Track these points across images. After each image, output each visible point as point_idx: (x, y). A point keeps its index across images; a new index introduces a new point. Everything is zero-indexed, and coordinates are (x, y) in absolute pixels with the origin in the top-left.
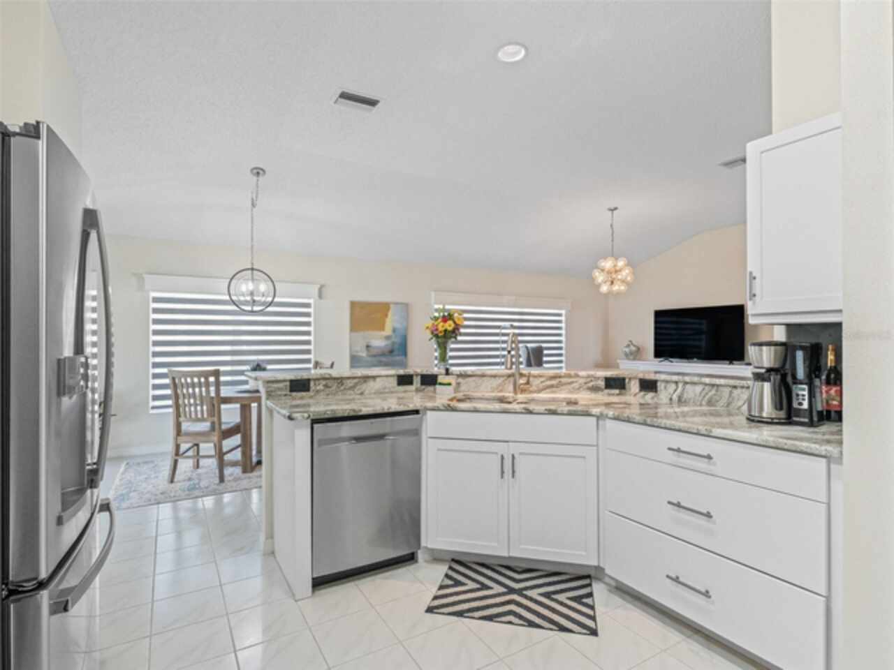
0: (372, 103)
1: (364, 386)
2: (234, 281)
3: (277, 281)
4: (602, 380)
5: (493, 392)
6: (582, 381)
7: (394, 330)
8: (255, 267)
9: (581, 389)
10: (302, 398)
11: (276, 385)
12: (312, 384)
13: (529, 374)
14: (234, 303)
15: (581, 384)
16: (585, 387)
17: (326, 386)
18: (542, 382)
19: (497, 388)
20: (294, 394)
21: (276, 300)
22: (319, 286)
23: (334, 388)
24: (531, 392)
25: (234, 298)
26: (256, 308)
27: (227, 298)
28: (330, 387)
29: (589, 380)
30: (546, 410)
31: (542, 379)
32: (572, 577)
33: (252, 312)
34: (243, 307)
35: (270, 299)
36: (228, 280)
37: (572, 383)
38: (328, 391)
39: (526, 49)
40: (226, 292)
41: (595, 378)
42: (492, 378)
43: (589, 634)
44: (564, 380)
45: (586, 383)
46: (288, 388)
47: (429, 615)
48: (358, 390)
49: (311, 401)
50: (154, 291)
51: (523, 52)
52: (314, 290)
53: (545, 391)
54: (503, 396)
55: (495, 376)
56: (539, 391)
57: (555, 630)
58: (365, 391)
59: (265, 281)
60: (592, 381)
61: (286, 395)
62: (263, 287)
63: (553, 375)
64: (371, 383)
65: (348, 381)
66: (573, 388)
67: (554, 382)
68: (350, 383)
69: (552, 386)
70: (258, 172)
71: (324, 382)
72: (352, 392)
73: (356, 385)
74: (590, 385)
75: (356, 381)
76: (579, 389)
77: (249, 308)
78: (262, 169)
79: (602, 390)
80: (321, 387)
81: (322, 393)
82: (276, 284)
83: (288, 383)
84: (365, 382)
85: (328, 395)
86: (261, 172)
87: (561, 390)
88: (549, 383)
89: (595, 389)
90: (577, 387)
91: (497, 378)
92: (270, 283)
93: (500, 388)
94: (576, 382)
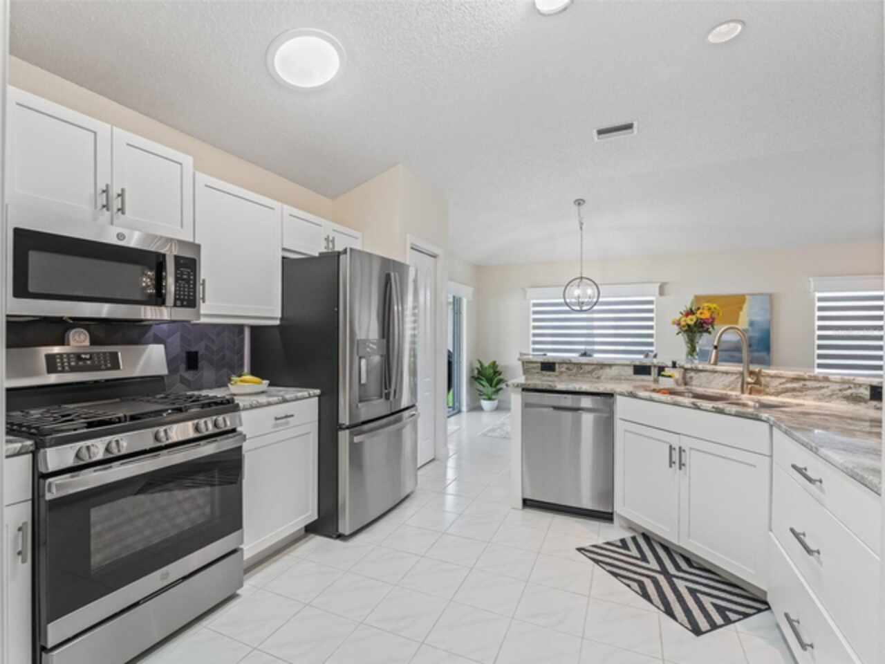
0: (629, 127)
1: (601, 372)
2: (568, 288)
3: (601, 284)
4: (866, 389)
5: (724, 389)
6: (837, 387)
7: (752, 324)
8: (584, 276)
9: (835, 397)
10: (549, 376)
11: (531, 365)
12: (557, 366)
13: (760, 371)
14: (567, 304)
15: (834, 391)
16: (840, 394)
17: (567, 369)
18: (781, 384)
19: (729, 386)
20: (544, 372)
21: (600, 300)
22: (659, 284)
23: (574, 371)
24: (767, 394)
25: (568, 301)
26: (585, 308)
27: (562, 301)
28: (571, 370)
29: (846, 386)
30: (713, 407)
31: (783, 380)
32: (750, 595)
33: (581, 311)
34: (574, 308)
35: (595, 300)
36: (563, 288)
37: (821, 388)
38: (569, 372)
39: (743, 23)
40: (562, 296)
41: (855, 384)
42: (725, 375)
43: (690, 630)
44: (809, 384)
45: (840, 390)
46: (540, 368)
47: (577, 552)
48: (596, 374)
49: (556, 379)
50: (533, 299)
51: (739, 27)
52: (656, 287)
53: (783, 395)
54: (726, 394)
55: (727, 373)
56: (778, 394)
57: (662, 610)
58: (601, 376)
59: (590, 285)
60: (850, 388)
61: (537, 373)
62: (589, 292)
63: (794, 377)
64: (607, 370)
65: (586, 367)
66: (823, 395)
67: (795, 385)
68: (589, 368)
69: (794, 390)
70: (579, 202)
71: (565, 366)
72: (589, 375)
73: (593, 370)
74: (849, 392)
75: (593, 367)
76: (830, 396)
77: (578, 308)
78: (581, 200)
79: (865, 401)
80: (563, 369)
81: (564, 374)
82: (600, 287)
83: (539, 365)
84: (601, 368)
85: (570, 375)
86: (582, 202)
87: (806, 395)
88: (789, 385)
89: (856, 399)
90: (829, 393)
91: (729, 375)
92: (595, 287)
93: (733, 386)
94: (828, 387)
